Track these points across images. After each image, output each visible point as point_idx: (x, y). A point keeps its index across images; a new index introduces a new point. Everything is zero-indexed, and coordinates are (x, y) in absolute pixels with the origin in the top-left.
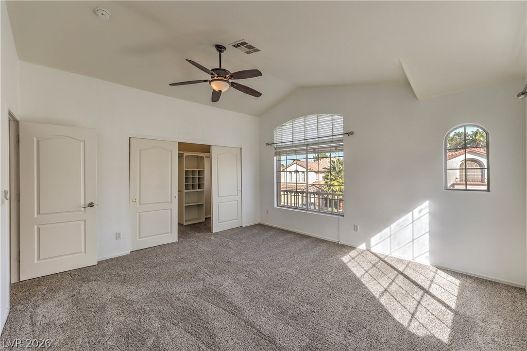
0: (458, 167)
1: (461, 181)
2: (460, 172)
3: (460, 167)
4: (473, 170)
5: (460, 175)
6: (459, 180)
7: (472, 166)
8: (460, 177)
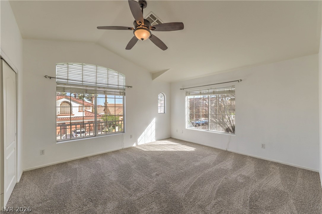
0: (59, 106)
1: (61, 114)
2: (60, 109)
3: (60, 105)
4: (67, 108)
5: (60, 110)
6: (60, 113)
7: (66, 105)
8: (60, 112)
